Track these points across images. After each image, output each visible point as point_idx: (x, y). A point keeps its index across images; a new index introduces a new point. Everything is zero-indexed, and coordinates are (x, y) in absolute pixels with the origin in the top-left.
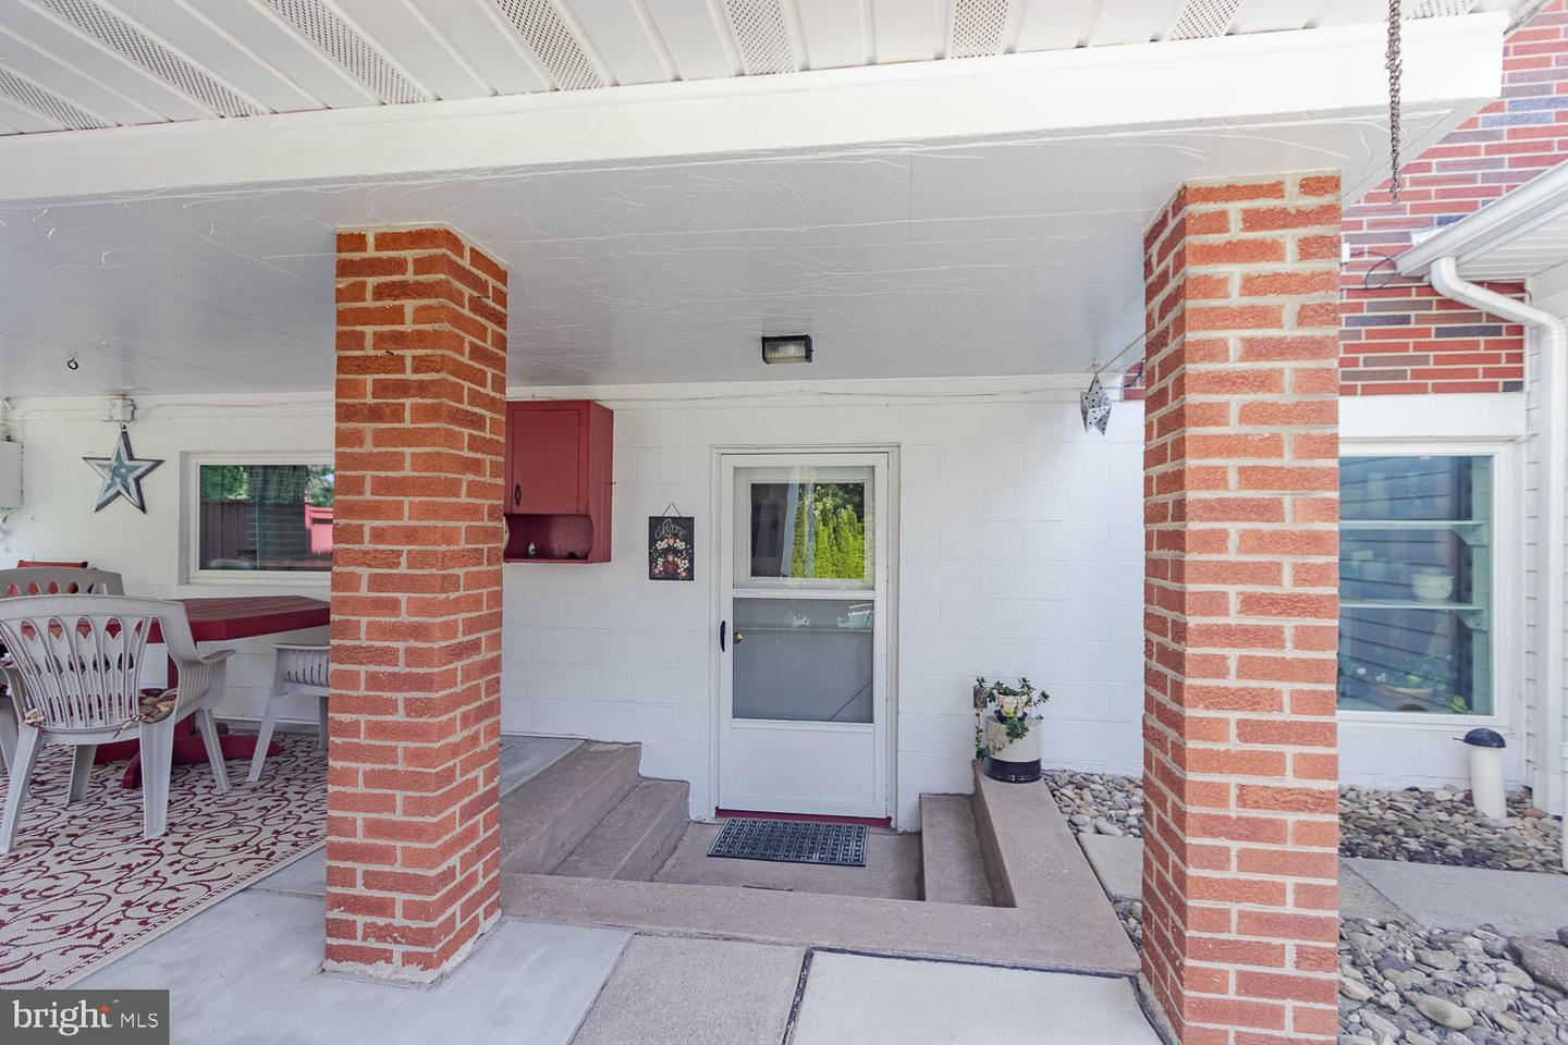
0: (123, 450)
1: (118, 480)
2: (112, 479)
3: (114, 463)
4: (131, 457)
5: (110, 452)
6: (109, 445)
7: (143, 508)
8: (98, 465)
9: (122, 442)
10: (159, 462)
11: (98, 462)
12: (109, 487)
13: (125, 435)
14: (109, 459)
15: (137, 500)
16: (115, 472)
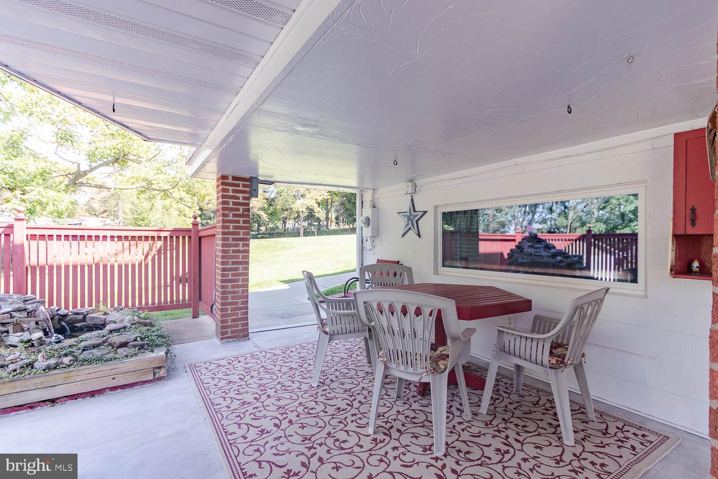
0: (412, 207)
1: (410, 222)
2: (408, 222)
3: (408, 214)
4: (415, 211)
5: (407, 210)
6: (406, 206)
7: (419, 236)
8: (403, 215)
9: (411, 203)
10: (425, 212)
11: (402, 214)
12: (407, 225)
13: (412, 200)
14: (407, 212)
15: (417, 231)
16: (409, 219)
